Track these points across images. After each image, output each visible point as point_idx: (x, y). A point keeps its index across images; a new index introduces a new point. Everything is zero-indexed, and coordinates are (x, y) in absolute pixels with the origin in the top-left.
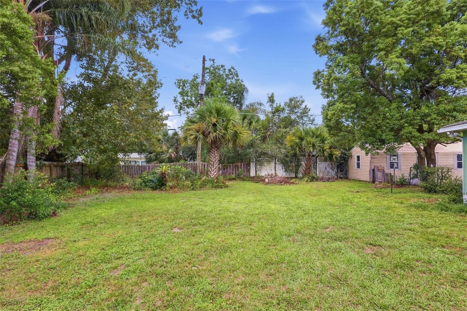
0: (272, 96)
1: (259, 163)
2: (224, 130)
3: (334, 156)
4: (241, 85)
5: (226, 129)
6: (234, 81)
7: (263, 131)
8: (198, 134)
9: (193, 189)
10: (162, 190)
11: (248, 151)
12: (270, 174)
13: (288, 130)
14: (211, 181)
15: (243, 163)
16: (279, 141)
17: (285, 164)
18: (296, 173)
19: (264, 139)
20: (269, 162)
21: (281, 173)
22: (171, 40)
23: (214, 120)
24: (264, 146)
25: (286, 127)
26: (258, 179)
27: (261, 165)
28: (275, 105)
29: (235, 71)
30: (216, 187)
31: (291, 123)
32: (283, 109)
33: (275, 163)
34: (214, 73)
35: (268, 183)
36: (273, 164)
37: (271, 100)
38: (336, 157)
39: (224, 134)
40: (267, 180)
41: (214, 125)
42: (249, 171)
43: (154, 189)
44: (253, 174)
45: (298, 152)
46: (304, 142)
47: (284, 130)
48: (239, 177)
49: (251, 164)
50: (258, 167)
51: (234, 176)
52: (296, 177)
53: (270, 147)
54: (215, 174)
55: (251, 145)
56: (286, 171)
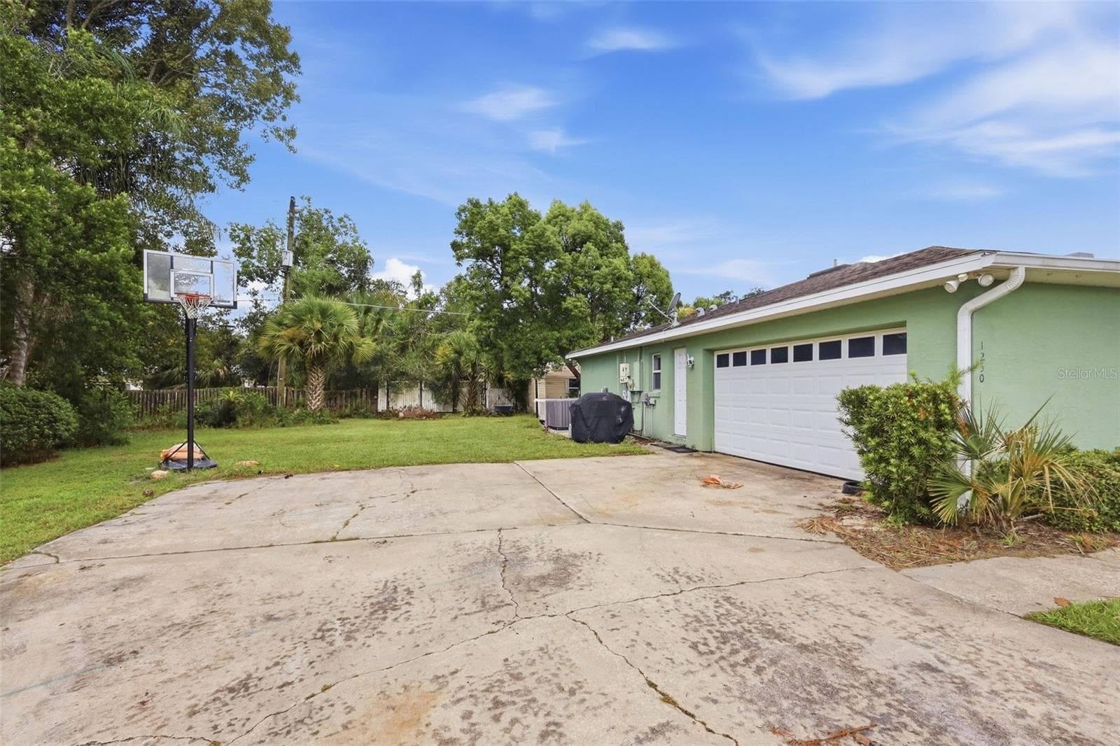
0: (418, 275)
1: (393, 389)
2: (334, 341)
3: (505, 379)
4: (361, 250)
5: (336, 338)
6: (349, 240)
7: (400, 336)
8: (292, 344)
9: (283, 426)
10: (230, 427)
11: (372, 368)
12: (408, 405)
13: (444, 335)
14: (313, 415)
15: (365, 390)
16: (428, 353)
17: (436, 389)
18: (455, 406)
19: (403, 349)
20: (410, 387)
21: (429, 404)
22: (237, 178)
23: (318, 326)
24: (403, 360)
25: (440, 330)
26: (390, 414)
27: (396, 393)
28: (422, 292)
29: (351, 222)
30: (321, 423)
31: (451, 323)
32: (437, 300)
33: (421, 389)
34: (312, 222)
35: (403, 418)
36: (416, 391)
37: (417, 281)
38: (508, 382)
39: (333, 347)
40: (401, 415)
41: (318, 333)
42: (375, 402)
43: (217, 425)
44: (382, 406)
45: (453, 372)
46: (463, 359)
47: (437, 336)
48: (356, 414)
49: (380, 391)
50: (392, 395)
51: (347, 411)
52: (455, 412)
53: (411, 363)
54: (319, 403)
55: (379, 359)
56: (437, 401)
